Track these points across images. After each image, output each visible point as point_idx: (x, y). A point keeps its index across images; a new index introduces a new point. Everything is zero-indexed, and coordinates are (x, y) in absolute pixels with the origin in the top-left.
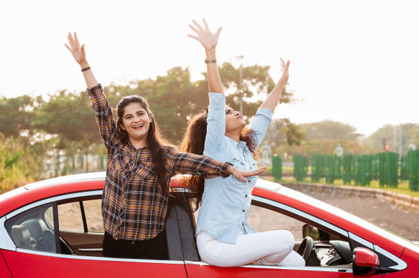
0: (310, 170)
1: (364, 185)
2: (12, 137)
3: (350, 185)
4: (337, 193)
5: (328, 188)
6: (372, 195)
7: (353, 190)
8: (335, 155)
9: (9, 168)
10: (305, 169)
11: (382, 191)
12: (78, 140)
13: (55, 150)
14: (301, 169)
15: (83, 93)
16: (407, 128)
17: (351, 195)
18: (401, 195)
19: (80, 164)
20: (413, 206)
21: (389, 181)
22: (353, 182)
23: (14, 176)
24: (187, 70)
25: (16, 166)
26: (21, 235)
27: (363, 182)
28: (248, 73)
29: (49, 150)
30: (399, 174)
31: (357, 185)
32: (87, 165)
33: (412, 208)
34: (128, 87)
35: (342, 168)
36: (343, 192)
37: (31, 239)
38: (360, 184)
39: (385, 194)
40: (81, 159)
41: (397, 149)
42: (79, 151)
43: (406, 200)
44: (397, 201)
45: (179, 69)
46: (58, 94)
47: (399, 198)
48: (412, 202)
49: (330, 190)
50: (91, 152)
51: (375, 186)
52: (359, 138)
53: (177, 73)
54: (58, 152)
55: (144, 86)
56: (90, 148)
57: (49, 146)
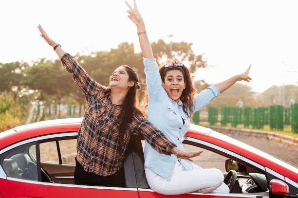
0: (220, 117)
1: (259, 128)
2: (6, 91)
3: (248, 128)
4: (239, 134)
5: (233, 130)
6: (265, 136)
7: (251, 132)
8: (238, 107)
9: (3, 113)
10: (216, 116)
11: (272, 133)
12: (53, 94)
13: (37, 101)
14: (213, 117)
15: (57, 61)
16: (288, 88)
17: (249, 136)
18: (287, 136)
19: (54, 111)
20: (295, 144)
21: (277, 126)
22: (251, 126)
23: (7, 119)
24: (132, 45)
25: (8, 112)
26: (11, 167)
27: (258, 126)
28: (175, 47)
29: (33, 101)
30: (284, 121)
31: (254, 128)
32: (60, 112)
33: (295, 146)
34: (90, 56)
35: (243, 117)
36: (244, 134)
37: (19, 169)
38: (256, 128)
39: (274, 136)
40: (55, 107)
41: (282, 103)
42: (54, 101)
43: (290, 140)
44: (283, 140)
45: (126, 44)
46: (39, 61)
47: (285, 138)
48: (295, 141)
49: (234, 132)
50: (62, 102)
51: (267, 129)
52: (254, 95)
53: (125, 47)
54: (39, 103)
55: (101, 55)
56: (62, 100)
57: (33, 98)
